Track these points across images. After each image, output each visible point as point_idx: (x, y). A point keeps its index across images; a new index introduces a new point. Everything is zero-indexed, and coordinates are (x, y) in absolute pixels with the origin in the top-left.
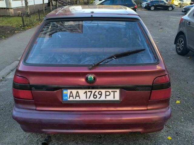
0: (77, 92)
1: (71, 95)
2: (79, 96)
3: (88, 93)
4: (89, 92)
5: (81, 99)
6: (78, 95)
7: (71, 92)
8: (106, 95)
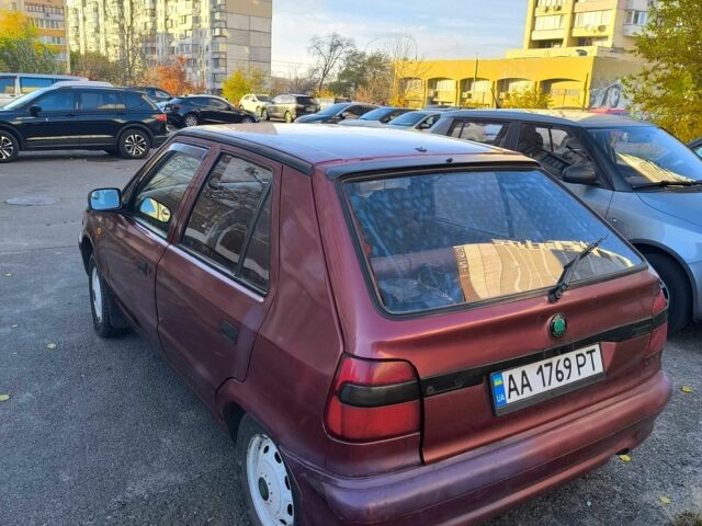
0: (524, 374)
1: (512, 387)
2: (528, 385)
3: (544, 369)
4: (546, 365)
5: (535, 392)
6: (525, 382)
7: (511, 377)
8: (579, 366)
